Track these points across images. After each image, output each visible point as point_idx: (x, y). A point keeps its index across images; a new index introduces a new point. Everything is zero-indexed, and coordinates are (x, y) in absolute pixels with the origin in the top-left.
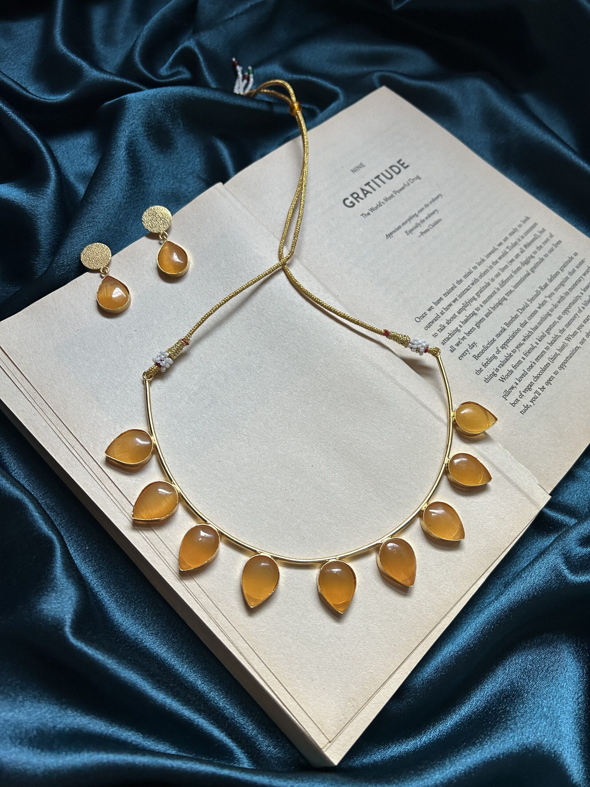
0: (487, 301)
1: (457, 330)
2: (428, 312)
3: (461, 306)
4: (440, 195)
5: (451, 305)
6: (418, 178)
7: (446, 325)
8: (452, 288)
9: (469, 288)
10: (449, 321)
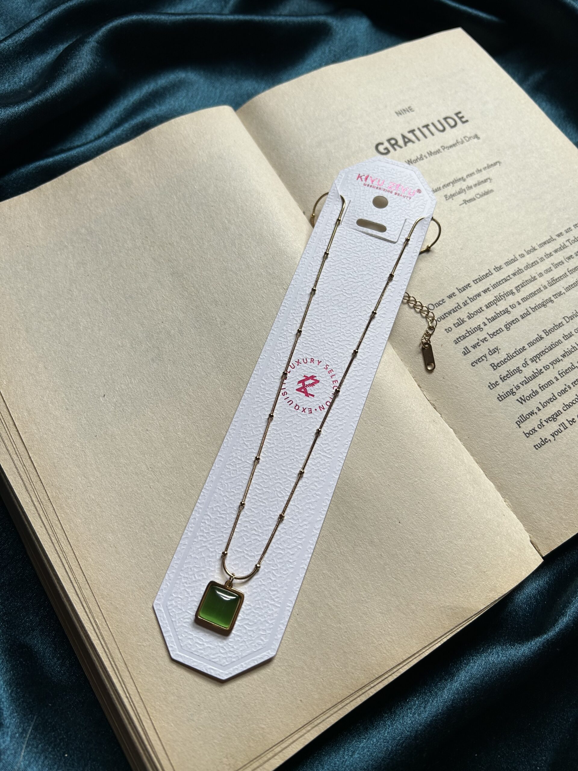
0: (527, 299)
1: (479, 328)
2: (447, 300)
3: (492, 298)
4: (499, 162)
5: (479, 295)
6: (476, 137)
7: (466, 319)
8: (487, 274)
9: (508, 278)
10: (472, 316)
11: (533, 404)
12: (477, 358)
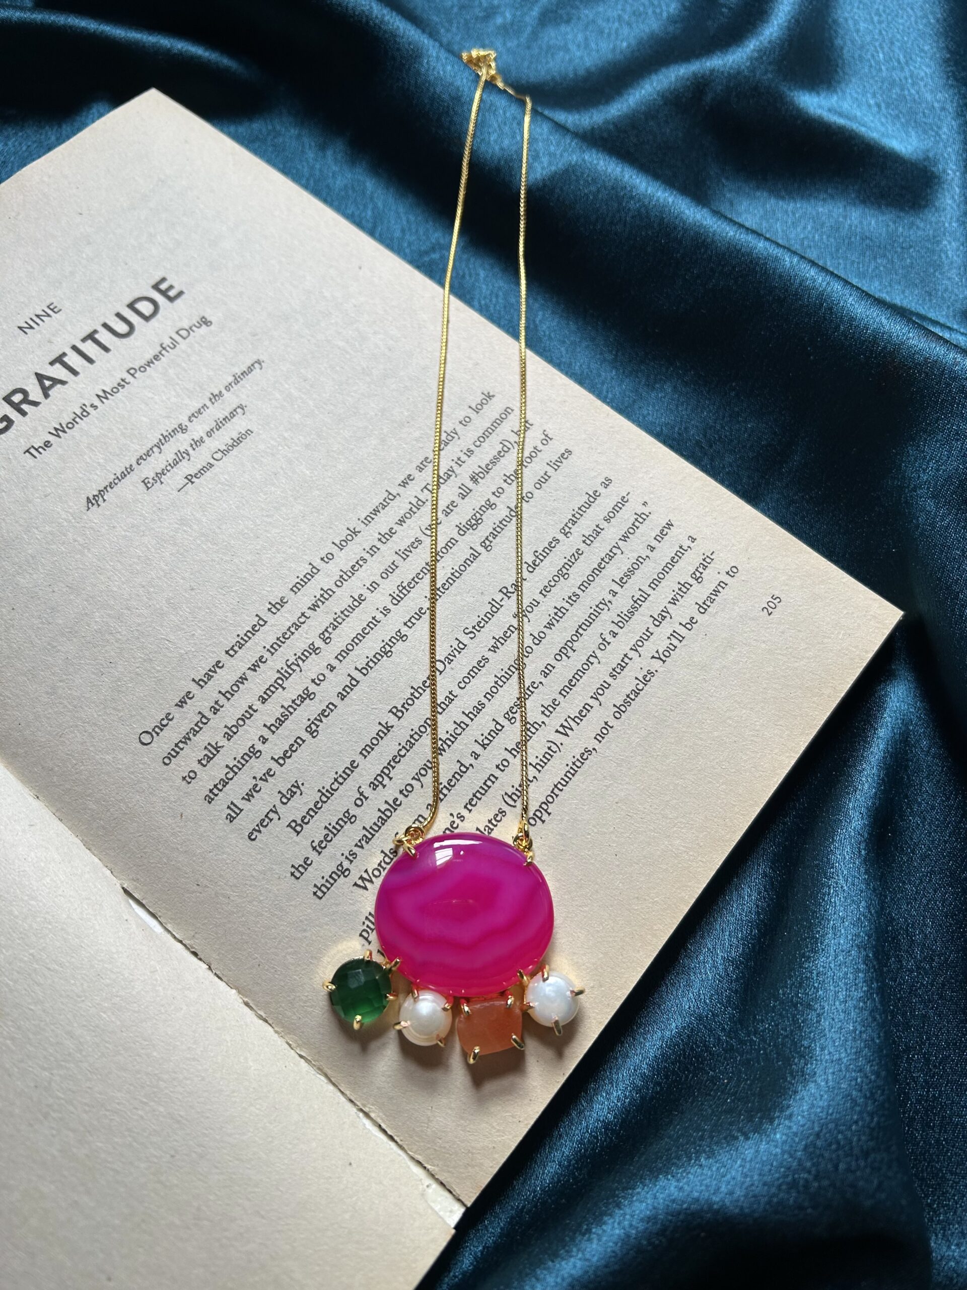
0: (347, 651)
1: (254, 753)
2: (176, 712)
4: (259, 362)
5: (243, 679)
6: (205, 322)
7: (223, 742)
8: (255, 626)
9: (302, 620)
10: (234, 729)
12: (258, 822)
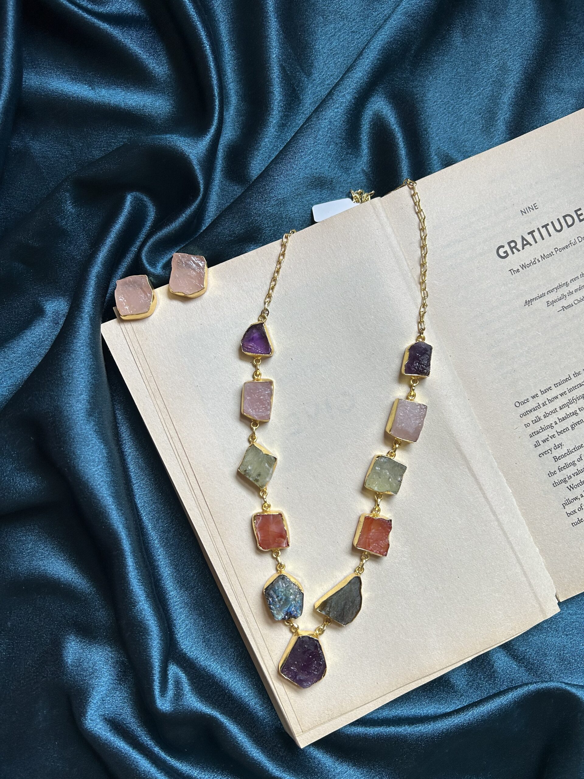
1: (551, 426)
2: (531, 399)
3: (566, 401)
5: (556, 397)
7: (542, 418)
8: (567, 379)
10: (548, 415)
11: (577, 492)
12: (544, 451)
